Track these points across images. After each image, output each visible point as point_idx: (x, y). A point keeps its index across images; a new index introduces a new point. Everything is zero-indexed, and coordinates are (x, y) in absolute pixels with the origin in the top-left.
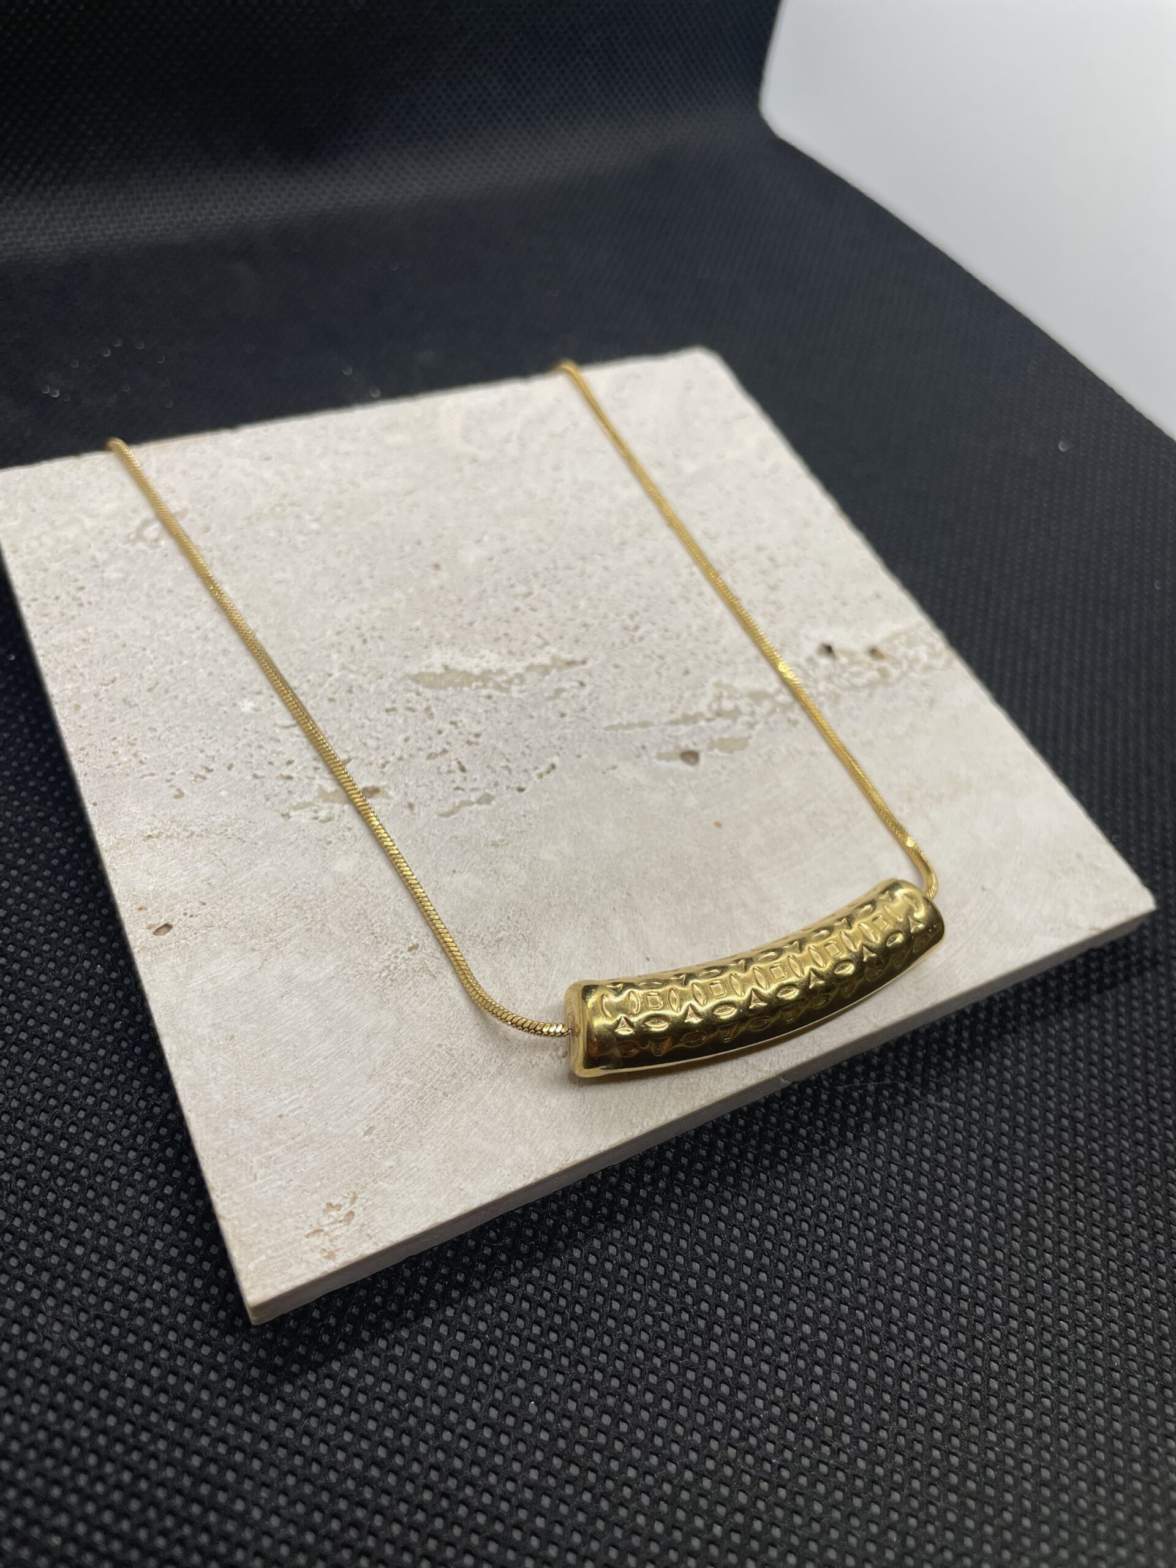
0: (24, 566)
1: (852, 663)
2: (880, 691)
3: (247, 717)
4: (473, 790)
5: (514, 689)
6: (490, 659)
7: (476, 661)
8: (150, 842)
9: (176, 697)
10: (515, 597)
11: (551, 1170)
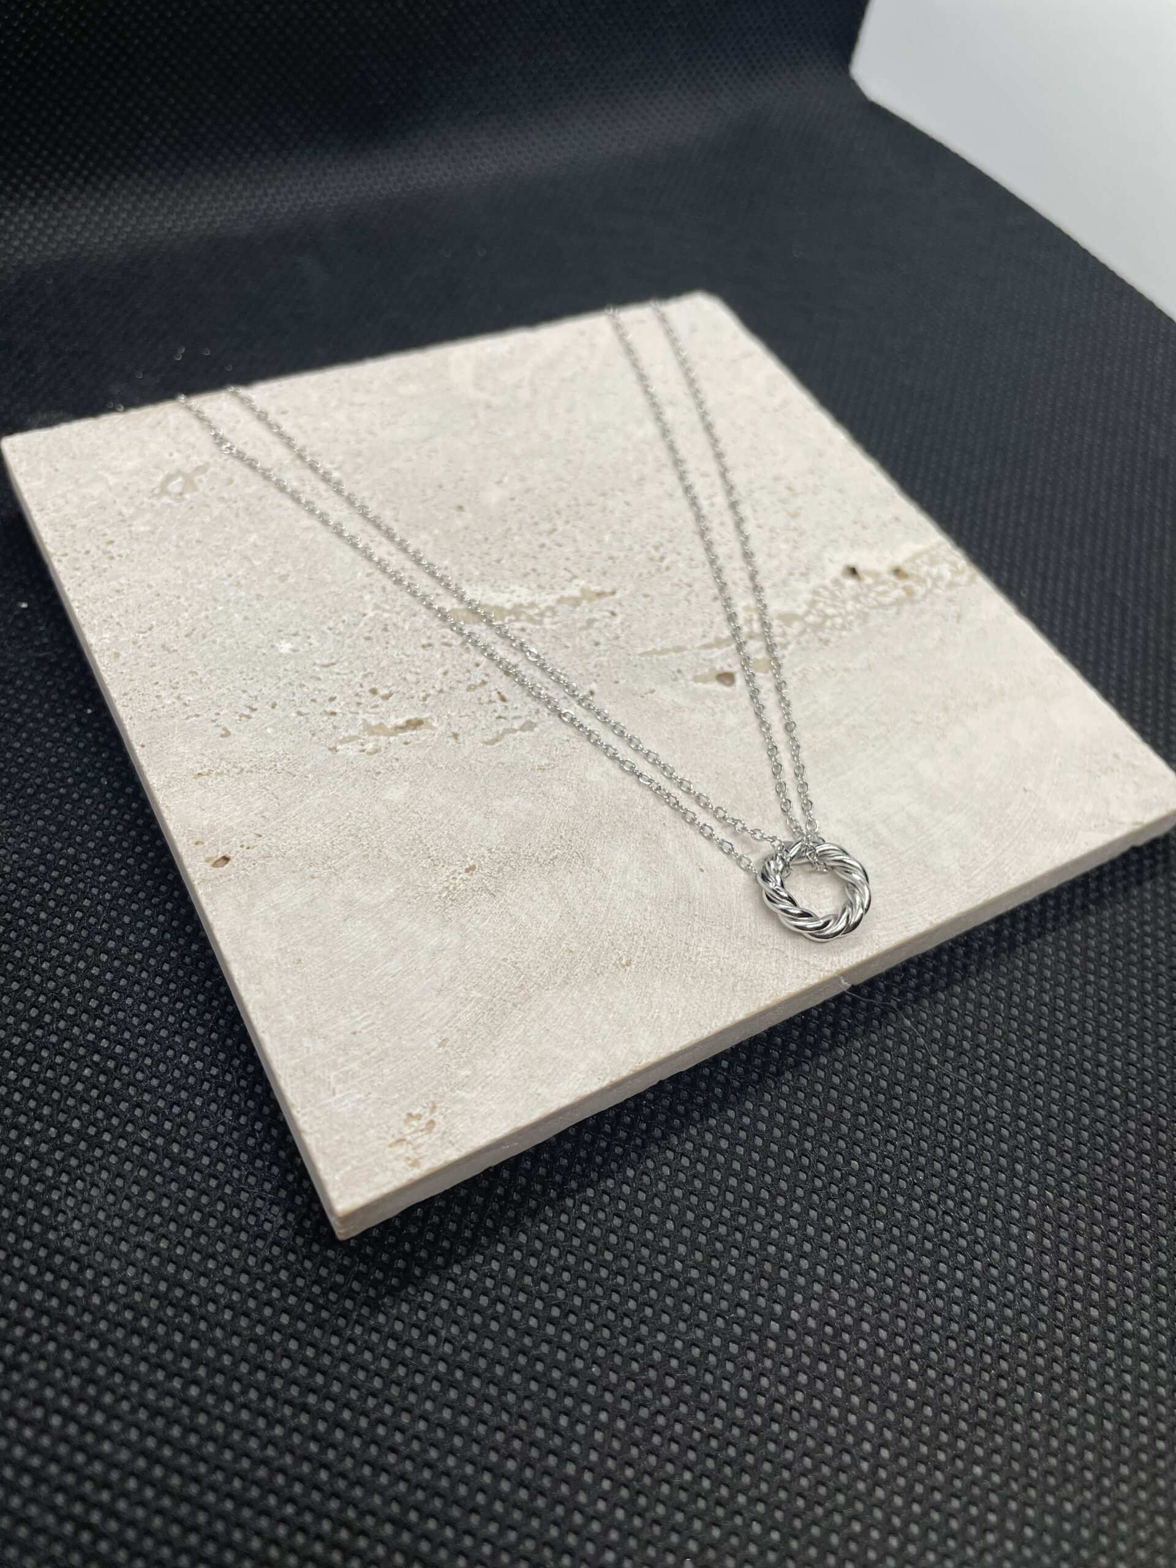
0: (52, 524)
1: (878, 583)
2: (907, 607)
3: (286, 658)
4: (515, 718)
5: (547, 620)
6: (522, 594)
7: (507, 596)
8: (200, 779)
9: (214, 642)
10: (540, 534)
11: (625, 1072)
